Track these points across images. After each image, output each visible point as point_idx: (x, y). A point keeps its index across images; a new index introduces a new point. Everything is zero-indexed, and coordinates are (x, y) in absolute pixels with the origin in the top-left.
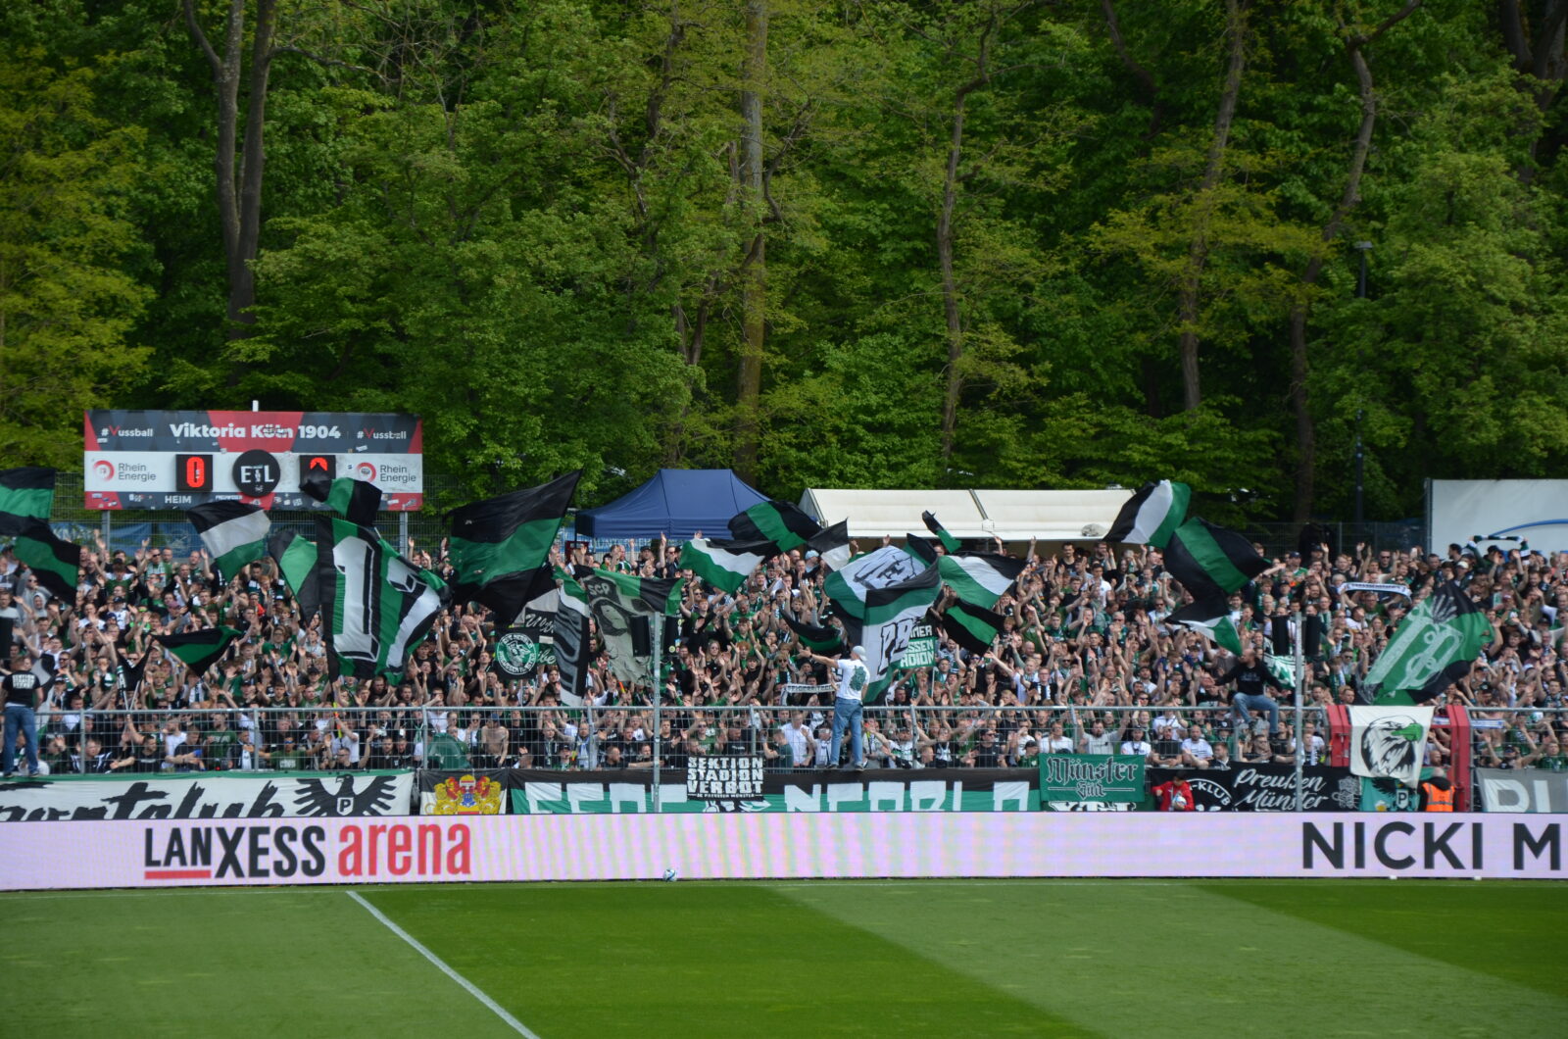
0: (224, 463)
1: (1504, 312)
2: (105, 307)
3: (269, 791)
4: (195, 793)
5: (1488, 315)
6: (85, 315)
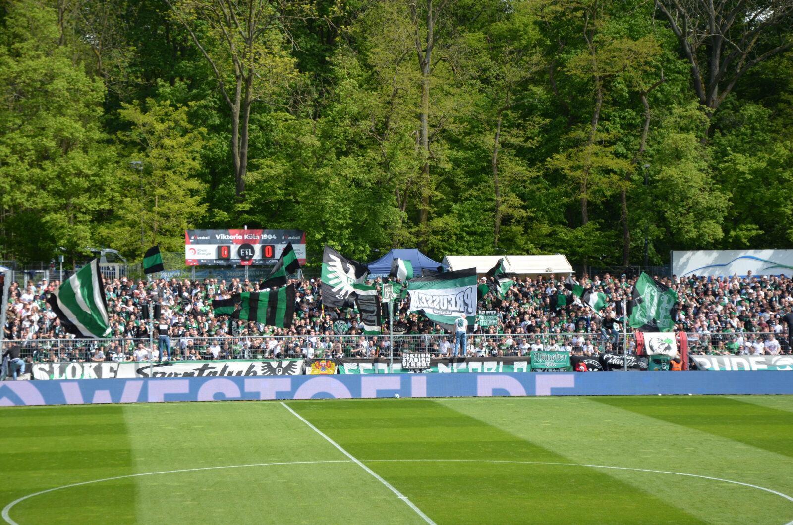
0: (234, 248)
1: (696, 192)
2: (193, 193)
3: (252, 367)
5: (690, 192)
6: (185, 196)
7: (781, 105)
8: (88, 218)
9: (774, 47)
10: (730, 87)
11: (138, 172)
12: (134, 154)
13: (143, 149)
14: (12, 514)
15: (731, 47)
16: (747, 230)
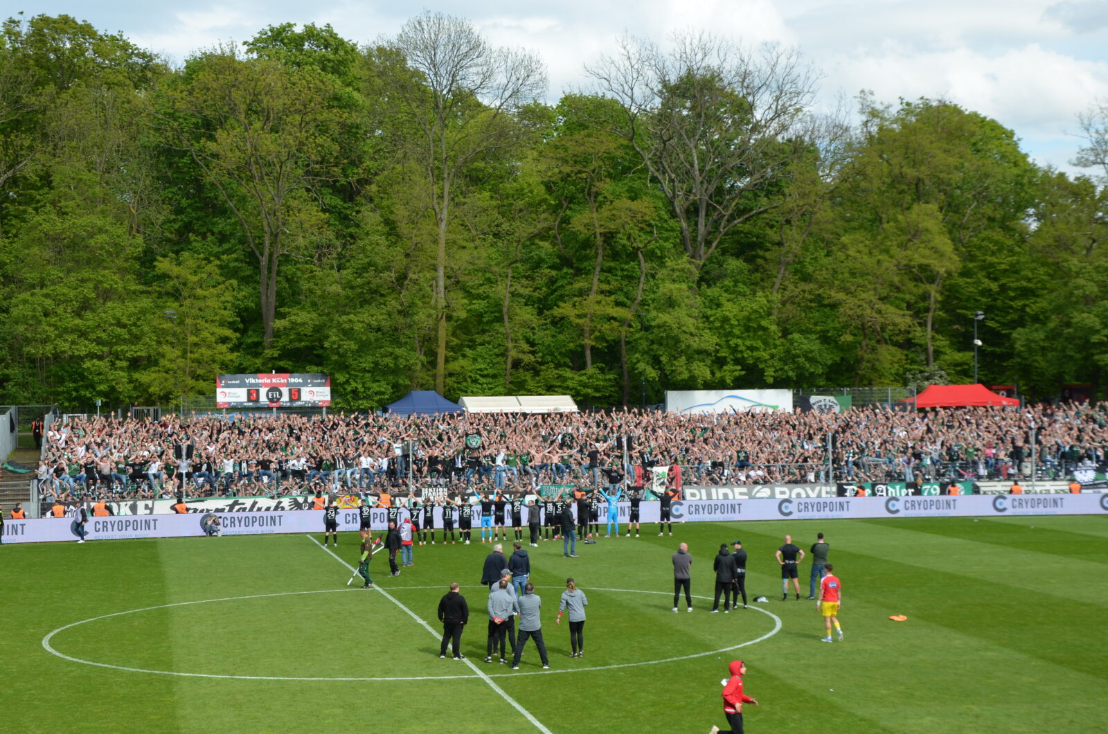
0: (263, 391)
1: (688, 336)
2: (224, 340)
3: (279, 502)
4: (255, 503)
5: (683, 337)
6: (216, 343)
7: (760, 261)
8: (125, 364)
9: (751, 210)
10: (714, 244)
11: (172, 321)
12: (169, 304)
13: (177, 299)
14: (52, 643)
15: (715, 209)
16: (731, 371)
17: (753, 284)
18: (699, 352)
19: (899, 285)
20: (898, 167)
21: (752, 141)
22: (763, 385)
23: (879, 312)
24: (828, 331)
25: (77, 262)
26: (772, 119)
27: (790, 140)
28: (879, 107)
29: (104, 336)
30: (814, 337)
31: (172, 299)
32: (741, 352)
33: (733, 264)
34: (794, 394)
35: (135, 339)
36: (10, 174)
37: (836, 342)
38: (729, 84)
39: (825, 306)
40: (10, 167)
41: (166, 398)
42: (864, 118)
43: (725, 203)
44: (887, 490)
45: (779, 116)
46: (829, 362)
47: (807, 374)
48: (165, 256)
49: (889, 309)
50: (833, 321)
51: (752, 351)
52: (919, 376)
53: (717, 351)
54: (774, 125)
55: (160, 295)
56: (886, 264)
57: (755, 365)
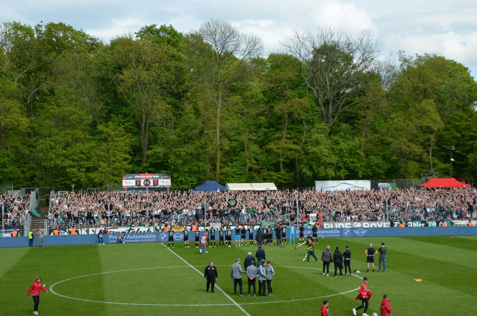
0: (142, 181)
1: (325, 157)
2: (126, 159)
3: (149, 229)
4: (139, 229)
5: (323, 157)
6: (123, 160)
7: (356, 125)
8: (84, 170)
9: (352, 102)
10: (336, 117)
11: (104, 151)
12: (103, 144)
13: (106, 142)
14: (54, 289)
15: (336, 102)
16: (343, 172)
17: (353, 134)
18: (329, 164)
19: (417, 135)
20: (416, 83)
21: (352, 73)
22: (358, 178)
23: (408, 146)
24: (386, 155)
25: (64, 126)
26: (361, 63)
27: (368, 72)
28: (407, 58)
29: (75, 158)
30: (380, 157)
31: (104, 142)
32: (348, 164)
33: (344, 126)
34: (371, 182)
35: (89, 159)
36: (37, 89)
37: (389, 159)
38: (342, 48)
39: (384, 144)
40: (37, 87)
41: (101, 184)
42: (401, 63)
43: (341, 99)
44: (413, 224)
45: (364, 62)
46: (387, 168)
47: (377, 174)
48: (101, 124)
49: (413, 145)
50: (388, 150)
51: (353, 163)
52: (426, 174)
53: (338, 164)
54: (362, 66)
55: (99, 140)
56: (411, 126)
57: (354, 170)
